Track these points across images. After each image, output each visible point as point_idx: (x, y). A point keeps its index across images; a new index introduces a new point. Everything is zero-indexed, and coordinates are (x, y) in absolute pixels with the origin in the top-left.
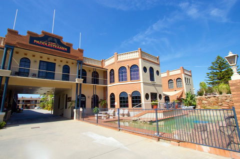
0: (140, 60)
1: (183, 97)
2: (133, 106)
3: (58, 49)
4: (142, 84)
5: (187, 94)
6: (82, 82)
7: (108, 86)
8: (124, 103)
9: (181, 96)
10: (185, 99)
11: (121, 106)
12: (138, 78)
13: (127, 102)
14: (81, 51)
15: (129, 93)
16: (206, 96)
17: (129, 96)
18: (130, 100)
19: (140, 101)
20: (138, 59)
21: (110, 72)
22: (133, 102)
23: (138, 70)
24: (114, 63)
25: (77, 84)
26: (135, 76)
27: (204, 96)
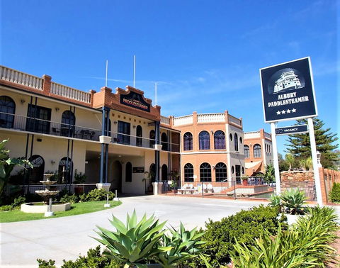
0: (227, 125)
1: (261, 172)
2: (217, 180)
3: (140, 108)
4: (229, 155)
5: (268, 167)
6: (160, 150)
7: (181, 153)
8: (205, 177)
9: (259, 169)
10: (265, 173)
11: (202, 180)
12: (223, 147)
13: (210, 175)
14: (158, 108)
15: (213, 165)
16: (293, 172)
17: (212, 169)
18: (213, 173)
19: (226, 175)
20: (224, 124)
21: (185, 136)
22: (217, 175)
23: (224, 138)
24: (192, 125)
25: (156, 151)
26: (220, 145)
27: (289, 171)
